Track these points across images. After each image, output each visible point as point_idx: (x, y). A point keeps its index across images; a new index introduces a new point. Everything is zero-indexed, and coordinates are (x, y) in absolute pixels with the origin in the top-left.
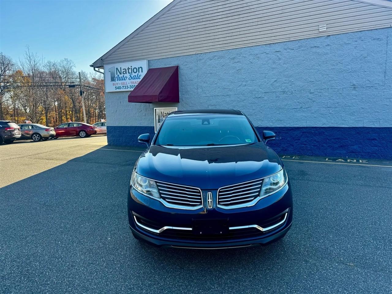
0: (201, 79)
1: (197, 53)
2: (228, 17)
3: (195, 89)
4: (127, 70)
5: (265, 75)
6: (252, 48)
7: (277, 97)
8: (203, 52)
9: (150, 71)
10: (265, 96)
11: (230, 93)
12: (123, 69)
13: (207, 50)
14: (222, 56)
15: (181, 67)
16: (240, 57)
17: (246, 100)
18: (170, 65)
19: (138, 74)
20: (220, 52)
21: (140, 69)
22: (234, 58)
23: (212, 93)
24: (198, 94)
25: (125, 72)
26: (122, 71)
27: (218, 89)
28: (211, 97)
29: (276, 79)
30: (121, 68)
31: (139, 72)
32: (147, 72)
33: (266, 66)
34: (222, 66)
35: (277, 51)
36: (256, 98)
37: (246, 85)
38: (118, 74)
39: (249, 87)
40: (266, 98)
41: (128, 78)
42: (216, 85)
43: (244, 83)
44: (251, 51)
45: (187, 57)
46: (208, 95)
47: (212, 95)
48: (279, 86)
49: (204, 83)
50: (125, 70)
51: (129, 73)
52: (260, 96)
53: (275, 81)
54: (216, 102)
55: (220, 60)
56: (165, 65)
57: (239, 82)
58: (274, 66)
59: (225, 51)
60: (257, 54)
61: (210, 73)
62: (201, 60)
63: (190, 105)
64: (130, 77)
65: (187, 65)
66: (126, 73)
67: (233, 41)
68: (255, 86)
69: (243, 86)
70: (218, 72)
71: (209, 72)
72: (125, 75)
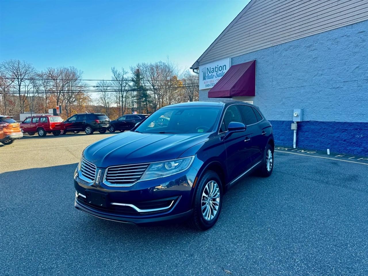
0: (276, 71)
1: (273, 45)
3: (270, 81)
4: (215, 69)
5: (345, 61)
6: (331, 32)
7: (359, 86)
8: (279, 44)
9: (232, 68)
10: (344, 85)
11: (305, 84)
12: (212, 69)
13: (283, 41)
14: (298, 46)
15: (259, 61)
16: (317, 44)
17: (322, 91)
18: (249, 60)
19: (222, 72)
20: (295, 41)
21: (224, 67)
22: (309, 47)
23: (287, 85)
24: (273, 87)
25: (213, 71)
26: (211, 70)
27: (292, 80)
28: (285, 89)
29: (358, 66)
30: (210, 68)
31: (223, 70)
32: (230, 69)
33: (346, 51)
34: (297, 56)
35: (361, 31)
36: (334, 88)
37: (322, 74)
38: (208, 73)
39: (326, 77)
40: (345, 88)
41: (215, 76)
42: (290, 77)
43: (320, 72)
44: (329, 35)
45: (264, 50)
46: (282, 87)
47: (287, 86)
48: (362, 73)
49: (279, 75)
50: (213, 69)
51: (216, 72)
52: (338, 86)
53: (357, 67)
54: (290, 94)
55: (296, 49)
56: (245, 60)
57: (315, 71)
58: (356, 50)
59: (301, 40)
60: (336, 39)
61: (285, 64)
62: (277, 51)
63: (265, 99)
64: (216, 75)
65: (263, 58)
66: (214, 72)
67: (310, 27)
68: (333, 74)
69: (319, 76)
70: (293, 62)
71: (284, 63)
72: (213, 74)
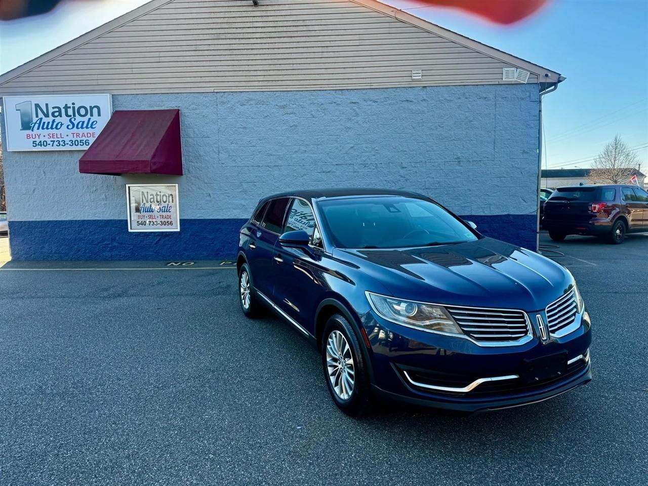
0: (225, 135)
1: (216, 91)
2: (272, 38)
3: (214, 152)
5: (336, 137)
6: (315, 93)
7: (355, 172)
8: (229, 91)
9: (118, 116)
10: (337, 169)
11: (280, 162)
12: (53, 108)
13: (235, 88)
14: (263, 101)
15: (184, 112)
16: (294, 106)
17: (307, 176)
18: (162, 106)
19: (89, 119)
20: (258, 93)
21: (95, 111)
22: (284, 107)
23: (248, 161)
24: (220, 162)
25: (56, 114)
27: (257, 155)
28: (246, 168)
29: (352, 145)
30: (47, 105)
31: (92, 115)
32: (112, 117)
33: (337, 124)
34: (264, 118)
35: (354, 101)
36: (324, 172)
37: (306, 151)
38: (41, 115)
39: (312, 155)
40: (338, 173)
41: (64, 127)
42: (253, 149)
43: (303, 148)
44: (312, 97)
45: (197, 95)
46: (240, 164)
47: (249, 164)
48: (358, 155)
49: (232, 143)
51: (67, 115)
52: (330, 169)
53: (352, 148)
54: (256, 177)
55: (261, 107)
56: (150, 105)
57: (295, 145)
58: (349, 125)
59: (269, 93)
60: (322, 104)
61: (242, 127)
62: (223, 103)
63: (206, 181)
64: (70, 124)
65: (196, 109)
66: (60, 115)
67: (281, 78)
68: (322, 153)
69: (302, 153)
70: (258, 127)
71: (241, 125)
72: (58, 120)
